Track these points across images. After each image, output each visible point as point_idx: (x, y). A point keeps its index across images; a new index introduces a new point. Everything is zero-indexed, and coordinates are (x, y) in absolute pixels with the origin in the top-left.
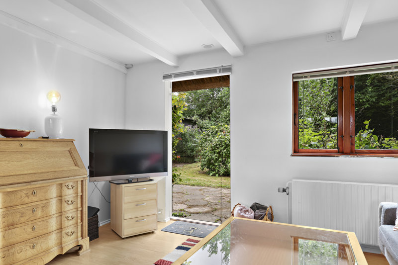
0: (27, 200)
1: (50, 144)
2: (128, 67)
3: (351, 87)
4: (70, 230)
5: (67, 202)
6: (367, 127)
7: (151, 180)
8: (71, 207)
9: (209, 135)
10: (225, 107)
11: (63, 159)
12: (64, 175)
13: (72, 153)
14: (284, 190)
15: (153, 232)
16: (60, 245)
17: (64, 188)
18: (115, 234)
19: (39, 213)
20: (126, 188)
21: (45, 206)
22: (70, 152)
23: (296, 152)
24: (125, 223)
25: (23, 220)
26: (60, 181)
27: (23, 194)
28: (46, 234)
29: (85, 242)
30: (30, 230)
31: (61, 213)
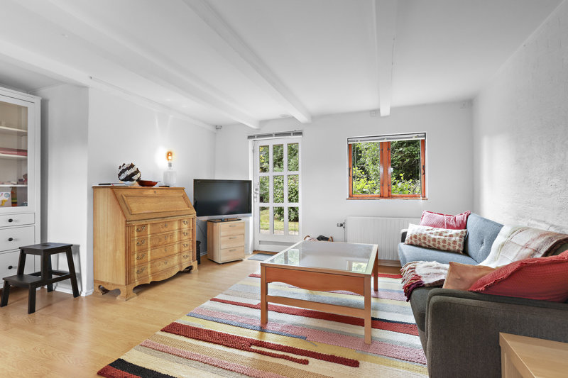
0: (162, 230)
1: (171, 191)
2: (218, 128)
3: (388, 149)
4: (185, 254)
5: (184, 233)
6: (402, 178)
7: (240, 220)
8: (186, 237)
9: (280, 183)
10: (295, 155)
11: (180, 202)
12: (182, 214)
13: (185, 197)
14: (341, 225)
15: (241, 260)
16: (180, 264)
17: (183, 223)
18: (212, 261)
19: (169, 240)
20: (221, 225)
21: (172, 235)
22: (184, 197)
23: (351, 197)
24: (221, 252)
25: (161, 243)
26: (180, 218)
27: (160, 225)
28: (172, 256)
29: (195, 264)
30: (163, 251)
31: (181, 241)
